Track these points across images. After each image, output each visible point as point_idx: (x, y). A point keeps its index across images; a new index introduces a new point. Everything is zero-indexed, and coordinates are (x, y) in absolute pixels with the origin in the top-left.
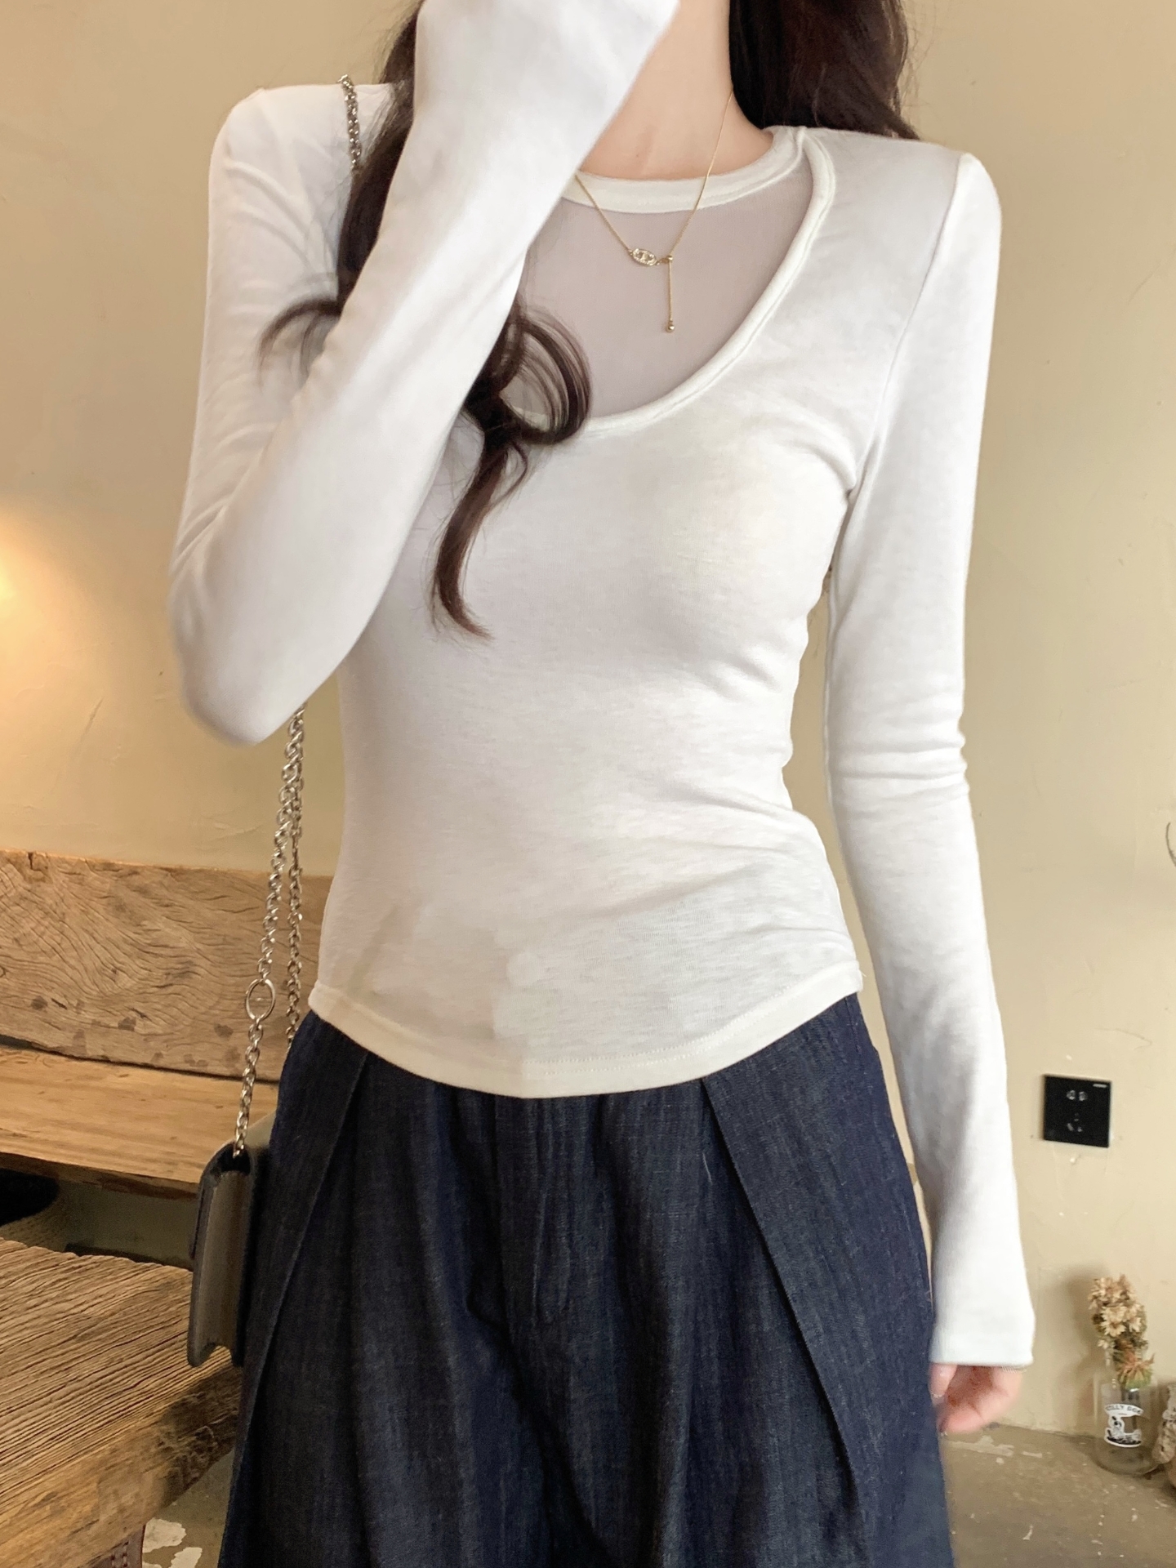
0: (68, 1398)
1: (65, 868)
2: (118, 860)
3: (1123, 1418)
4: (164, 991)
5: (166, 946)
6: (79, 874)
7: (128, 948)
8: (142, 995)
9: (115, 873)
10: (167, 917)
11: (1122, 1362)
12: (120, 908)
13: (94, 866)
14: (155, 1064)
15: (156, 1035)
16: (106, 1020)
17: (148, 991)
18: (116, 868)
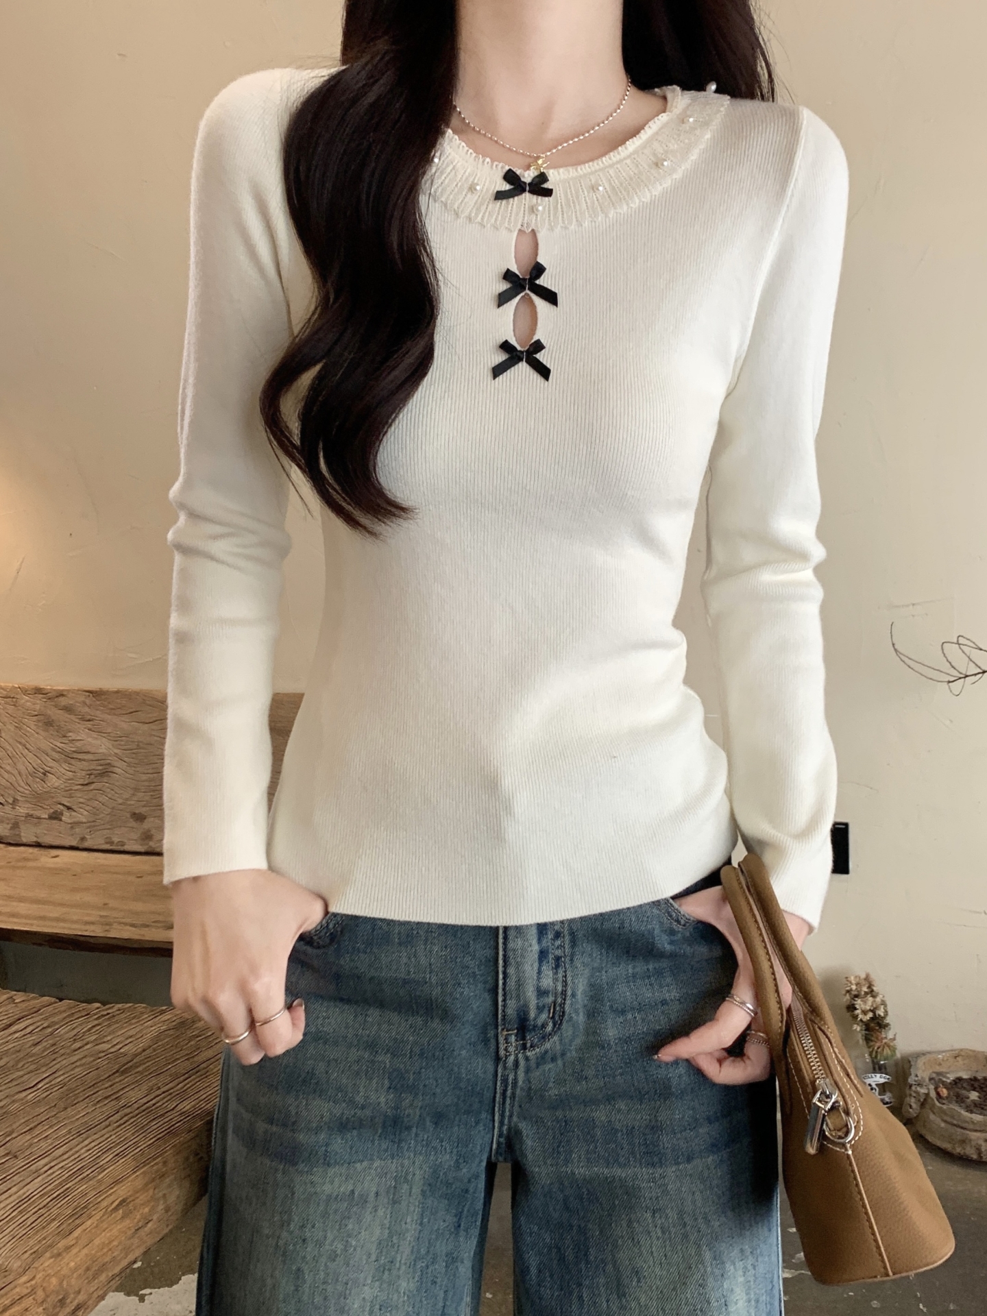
0: (122, 1121)
1: (1, 693)
2: (47, 686)
3: (877, 1085)
4: (86, 788)
5: (88, 752)
6: (13, 697)
7: (56, 756)
8: (69, 792)
9: (44, 696)
10: (89, 730)
11: (872, 1041)
12: (49, 723)
13: (26, 691)
14: (81, 846)
15: (82, 823)
16: (37, 813)
17: (74, 788)
18: (46, 692)
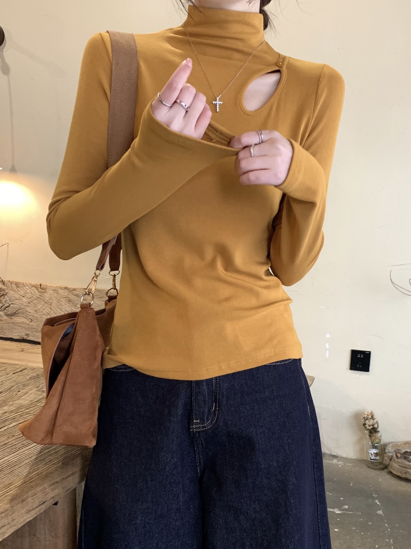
1: (52, 289)
2: (69, 286)
3: (374, 453)
6: (57, 290)
9: (68, 290)
11: (372, 437)
12: (70, 301)
13: (62, 288)
18: (69, 288)
